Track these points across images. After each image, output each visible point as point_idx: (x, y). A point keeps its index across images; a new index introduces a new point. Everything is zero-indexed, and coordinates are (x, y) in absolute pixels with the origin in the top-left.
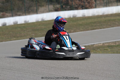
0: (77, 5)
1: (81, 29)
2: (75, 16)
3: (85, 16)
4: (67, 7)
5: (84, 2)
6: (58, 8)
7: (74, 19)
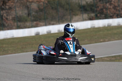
0: (112, 13)
1: (116, 38)
2: (110, 24)
3: (120, 25)
4: (101, 15)
5: (119, 11)
6: (93, 17)
7: (109, 28)
